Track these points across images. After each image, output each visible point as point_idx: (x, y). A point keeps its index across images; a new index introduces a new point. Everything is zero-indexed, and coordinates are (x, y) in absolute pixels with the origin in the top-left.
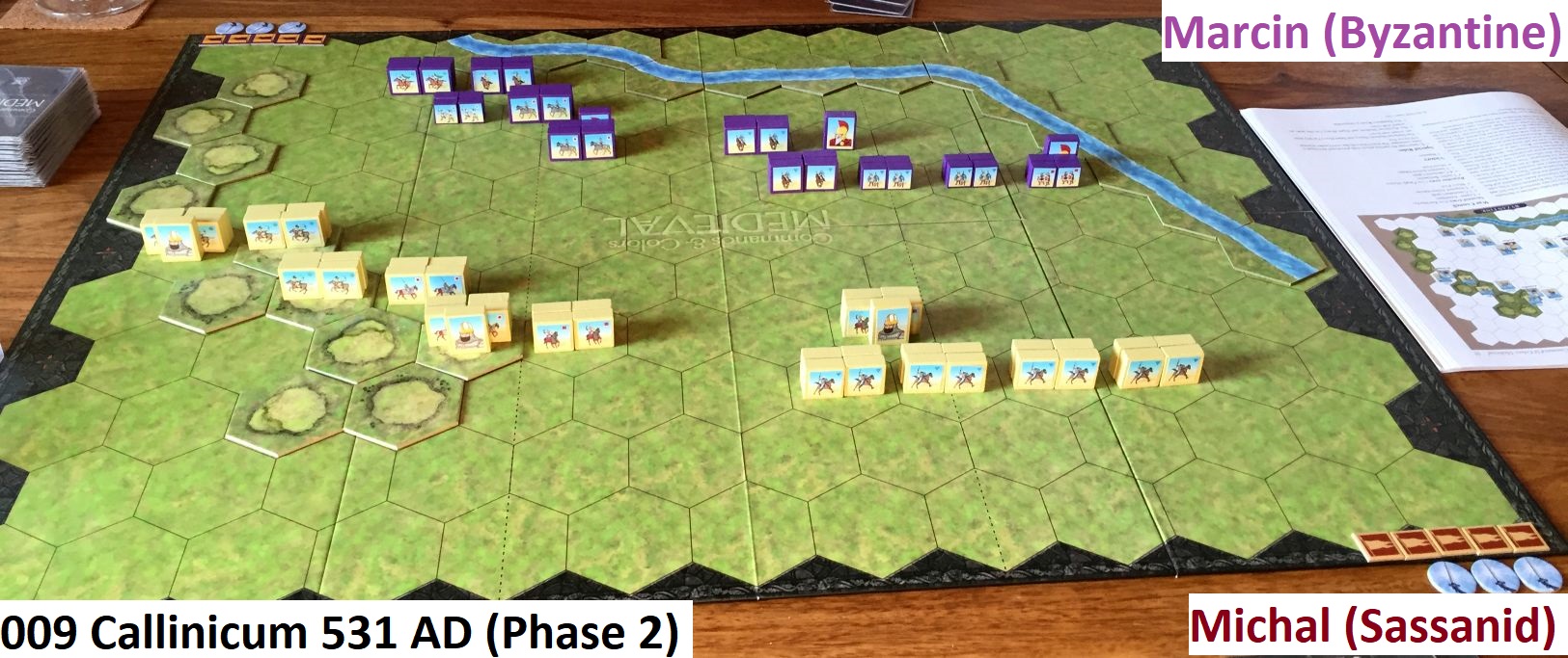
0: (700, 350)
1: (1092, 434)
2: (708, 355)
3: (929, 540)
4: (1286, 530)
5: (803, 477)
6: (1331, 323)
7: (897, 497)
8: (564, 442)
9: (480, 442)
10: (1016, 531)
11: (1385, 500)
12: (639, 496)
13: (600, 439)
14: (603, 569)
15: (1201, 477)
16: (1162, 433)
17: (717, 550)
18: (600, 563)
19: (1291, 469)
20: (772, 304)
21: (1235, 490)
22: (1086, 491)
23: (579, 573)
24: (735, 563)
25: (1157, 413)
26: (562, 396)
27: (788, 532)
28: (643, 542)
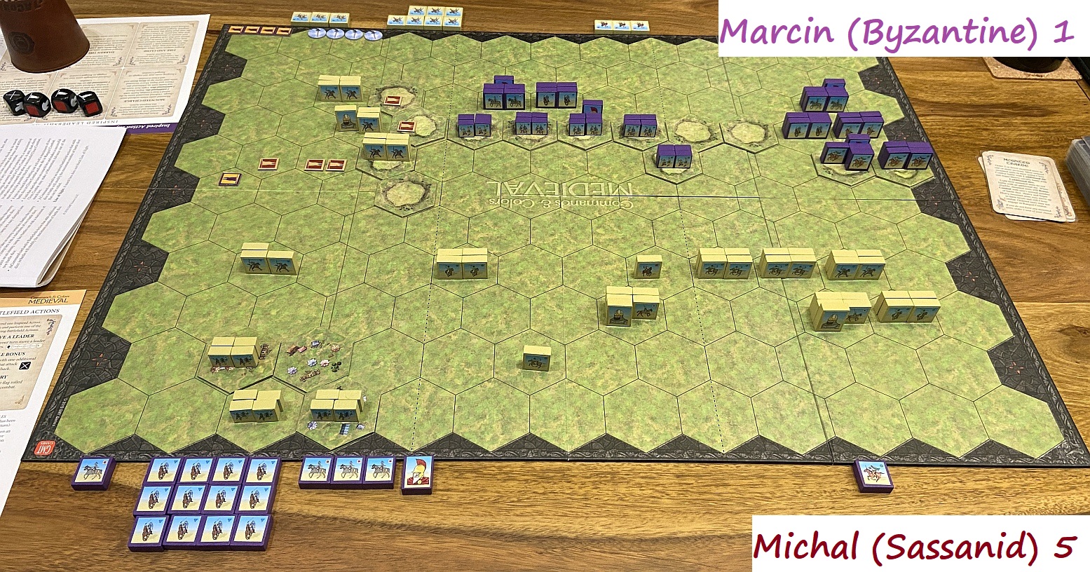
0: (543, 284)
1: (789, 361)
2: (548, 287)
3: (677, 428)
4: (908, 437)
5: (601, 379)
6: (959, 289)
7: (660, 396)
8: (455, 343)
9: (404, 340)
10: (733, 426)
11: (976, 421)
12: (500, 384)
13: (477, 343)
14: (476, 433)
15: (857, 396)
16: (835, 363)
17: (545, 425)
18: (473, 429)
19: (919, 394)
20: (590, 253)
21: (879, 406)
22: (781, 400)
23: (461, 435)
24: (556, 435)
25: (834, 347)
26: (455, 311)
27: (590, 416)
28: (500, 416)
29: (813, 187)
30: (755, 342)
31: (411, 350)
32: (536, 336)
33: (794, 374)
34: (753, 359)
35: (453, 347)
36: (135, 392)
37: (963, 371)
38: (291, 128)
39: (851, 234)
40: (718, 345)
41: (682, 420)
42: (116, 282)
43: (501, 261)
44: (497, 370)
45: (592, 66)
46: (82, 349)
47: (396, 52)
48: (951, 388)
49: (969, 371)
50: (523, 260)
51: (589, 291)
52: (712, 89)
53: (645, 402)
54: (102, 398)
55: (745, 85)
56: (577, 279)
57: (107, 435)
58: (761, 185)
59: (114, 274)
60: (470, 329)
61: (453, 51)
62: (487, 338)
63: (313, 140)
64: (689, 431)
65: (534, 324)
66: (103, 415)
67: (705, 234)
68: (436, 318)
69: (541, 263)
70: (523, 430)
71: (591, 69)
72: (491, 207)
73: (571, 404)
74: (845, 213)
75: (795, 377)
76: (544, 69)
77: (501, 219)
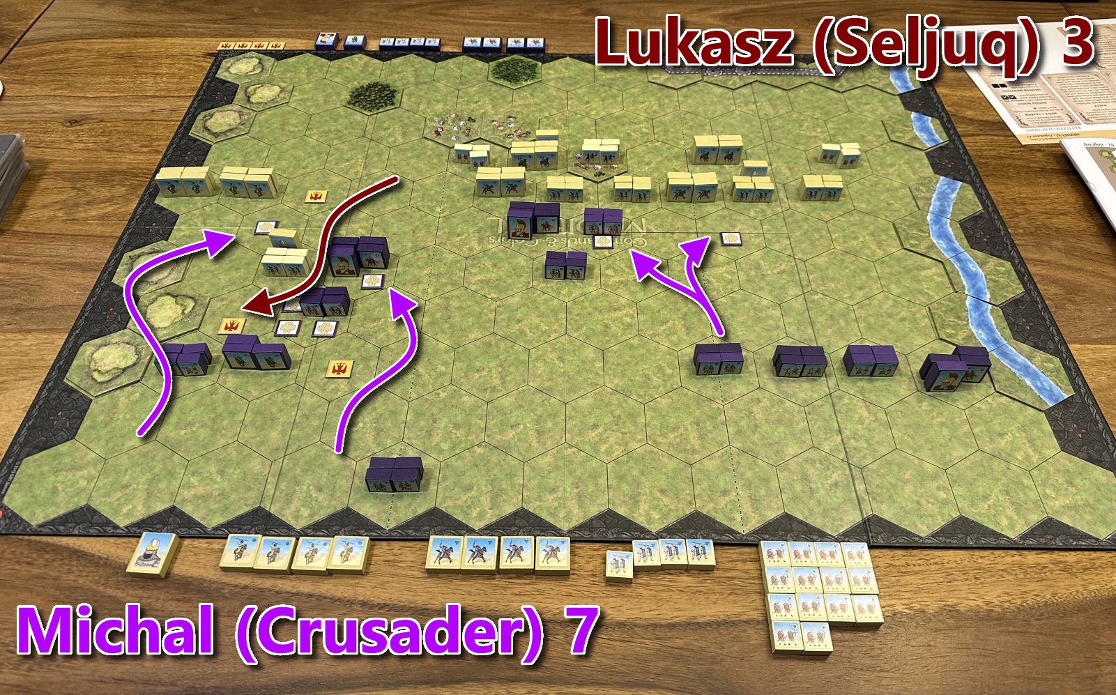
29: (849, 221)
30: (781, 400)
31: (394, 409)
32: (534, 393)
33: (826, 439)
34: (779, 421)
35: (441, 406)
36: (92, 456)
37: (1017, 435)
38: (279, 159)
39: (891, 274)
40: (740, 404)
41: (697, 492)
42: (83, 331)
43: (499, 306)
44: (488, 433)
45: (607, 88)
46: (40, 406)
47: (397, 76)
48: (1003, 455)
49: (1024, 435)
50: (524, 305)
51: (595, 341)
52: (737, 112)
53: (654, 471)
54: (57, 462)
55: (774, 107)
56: (582, 327)
57: (57, 505)
58: (790, 219)
59: (81, 322)
60: (461, 384)
61: (458, 74)
62: (480, 395)
63: (302, 171)
64: (703, 507)
65: (532, 379)
66: (56, 482)
67: (726, 275)
68: (424, 372)
69: (543, 308)
70: (514, 504)
71: (606, 91)
72: (490, 246)
73: (571, 473)
74: (884, 250)
75: (827, 442)
76: (555, 93)
77: (501, 260)
